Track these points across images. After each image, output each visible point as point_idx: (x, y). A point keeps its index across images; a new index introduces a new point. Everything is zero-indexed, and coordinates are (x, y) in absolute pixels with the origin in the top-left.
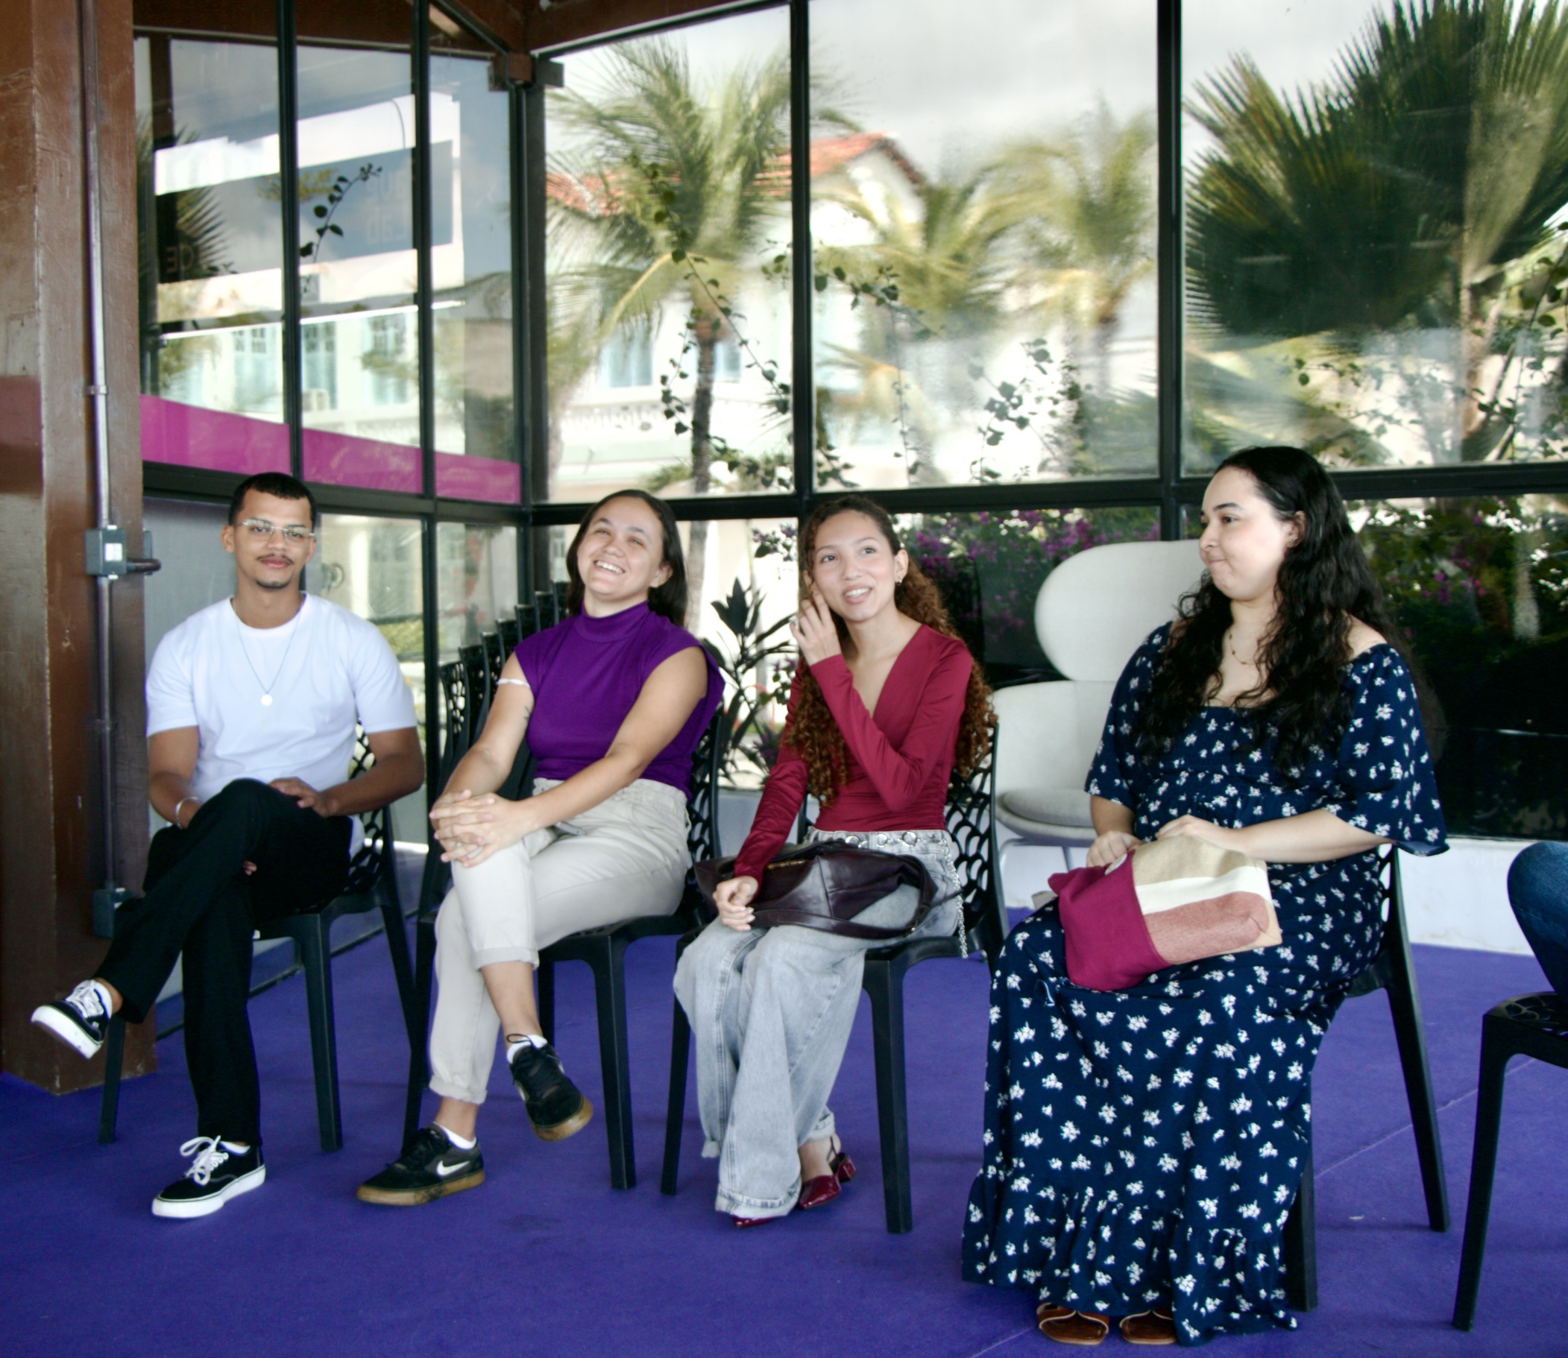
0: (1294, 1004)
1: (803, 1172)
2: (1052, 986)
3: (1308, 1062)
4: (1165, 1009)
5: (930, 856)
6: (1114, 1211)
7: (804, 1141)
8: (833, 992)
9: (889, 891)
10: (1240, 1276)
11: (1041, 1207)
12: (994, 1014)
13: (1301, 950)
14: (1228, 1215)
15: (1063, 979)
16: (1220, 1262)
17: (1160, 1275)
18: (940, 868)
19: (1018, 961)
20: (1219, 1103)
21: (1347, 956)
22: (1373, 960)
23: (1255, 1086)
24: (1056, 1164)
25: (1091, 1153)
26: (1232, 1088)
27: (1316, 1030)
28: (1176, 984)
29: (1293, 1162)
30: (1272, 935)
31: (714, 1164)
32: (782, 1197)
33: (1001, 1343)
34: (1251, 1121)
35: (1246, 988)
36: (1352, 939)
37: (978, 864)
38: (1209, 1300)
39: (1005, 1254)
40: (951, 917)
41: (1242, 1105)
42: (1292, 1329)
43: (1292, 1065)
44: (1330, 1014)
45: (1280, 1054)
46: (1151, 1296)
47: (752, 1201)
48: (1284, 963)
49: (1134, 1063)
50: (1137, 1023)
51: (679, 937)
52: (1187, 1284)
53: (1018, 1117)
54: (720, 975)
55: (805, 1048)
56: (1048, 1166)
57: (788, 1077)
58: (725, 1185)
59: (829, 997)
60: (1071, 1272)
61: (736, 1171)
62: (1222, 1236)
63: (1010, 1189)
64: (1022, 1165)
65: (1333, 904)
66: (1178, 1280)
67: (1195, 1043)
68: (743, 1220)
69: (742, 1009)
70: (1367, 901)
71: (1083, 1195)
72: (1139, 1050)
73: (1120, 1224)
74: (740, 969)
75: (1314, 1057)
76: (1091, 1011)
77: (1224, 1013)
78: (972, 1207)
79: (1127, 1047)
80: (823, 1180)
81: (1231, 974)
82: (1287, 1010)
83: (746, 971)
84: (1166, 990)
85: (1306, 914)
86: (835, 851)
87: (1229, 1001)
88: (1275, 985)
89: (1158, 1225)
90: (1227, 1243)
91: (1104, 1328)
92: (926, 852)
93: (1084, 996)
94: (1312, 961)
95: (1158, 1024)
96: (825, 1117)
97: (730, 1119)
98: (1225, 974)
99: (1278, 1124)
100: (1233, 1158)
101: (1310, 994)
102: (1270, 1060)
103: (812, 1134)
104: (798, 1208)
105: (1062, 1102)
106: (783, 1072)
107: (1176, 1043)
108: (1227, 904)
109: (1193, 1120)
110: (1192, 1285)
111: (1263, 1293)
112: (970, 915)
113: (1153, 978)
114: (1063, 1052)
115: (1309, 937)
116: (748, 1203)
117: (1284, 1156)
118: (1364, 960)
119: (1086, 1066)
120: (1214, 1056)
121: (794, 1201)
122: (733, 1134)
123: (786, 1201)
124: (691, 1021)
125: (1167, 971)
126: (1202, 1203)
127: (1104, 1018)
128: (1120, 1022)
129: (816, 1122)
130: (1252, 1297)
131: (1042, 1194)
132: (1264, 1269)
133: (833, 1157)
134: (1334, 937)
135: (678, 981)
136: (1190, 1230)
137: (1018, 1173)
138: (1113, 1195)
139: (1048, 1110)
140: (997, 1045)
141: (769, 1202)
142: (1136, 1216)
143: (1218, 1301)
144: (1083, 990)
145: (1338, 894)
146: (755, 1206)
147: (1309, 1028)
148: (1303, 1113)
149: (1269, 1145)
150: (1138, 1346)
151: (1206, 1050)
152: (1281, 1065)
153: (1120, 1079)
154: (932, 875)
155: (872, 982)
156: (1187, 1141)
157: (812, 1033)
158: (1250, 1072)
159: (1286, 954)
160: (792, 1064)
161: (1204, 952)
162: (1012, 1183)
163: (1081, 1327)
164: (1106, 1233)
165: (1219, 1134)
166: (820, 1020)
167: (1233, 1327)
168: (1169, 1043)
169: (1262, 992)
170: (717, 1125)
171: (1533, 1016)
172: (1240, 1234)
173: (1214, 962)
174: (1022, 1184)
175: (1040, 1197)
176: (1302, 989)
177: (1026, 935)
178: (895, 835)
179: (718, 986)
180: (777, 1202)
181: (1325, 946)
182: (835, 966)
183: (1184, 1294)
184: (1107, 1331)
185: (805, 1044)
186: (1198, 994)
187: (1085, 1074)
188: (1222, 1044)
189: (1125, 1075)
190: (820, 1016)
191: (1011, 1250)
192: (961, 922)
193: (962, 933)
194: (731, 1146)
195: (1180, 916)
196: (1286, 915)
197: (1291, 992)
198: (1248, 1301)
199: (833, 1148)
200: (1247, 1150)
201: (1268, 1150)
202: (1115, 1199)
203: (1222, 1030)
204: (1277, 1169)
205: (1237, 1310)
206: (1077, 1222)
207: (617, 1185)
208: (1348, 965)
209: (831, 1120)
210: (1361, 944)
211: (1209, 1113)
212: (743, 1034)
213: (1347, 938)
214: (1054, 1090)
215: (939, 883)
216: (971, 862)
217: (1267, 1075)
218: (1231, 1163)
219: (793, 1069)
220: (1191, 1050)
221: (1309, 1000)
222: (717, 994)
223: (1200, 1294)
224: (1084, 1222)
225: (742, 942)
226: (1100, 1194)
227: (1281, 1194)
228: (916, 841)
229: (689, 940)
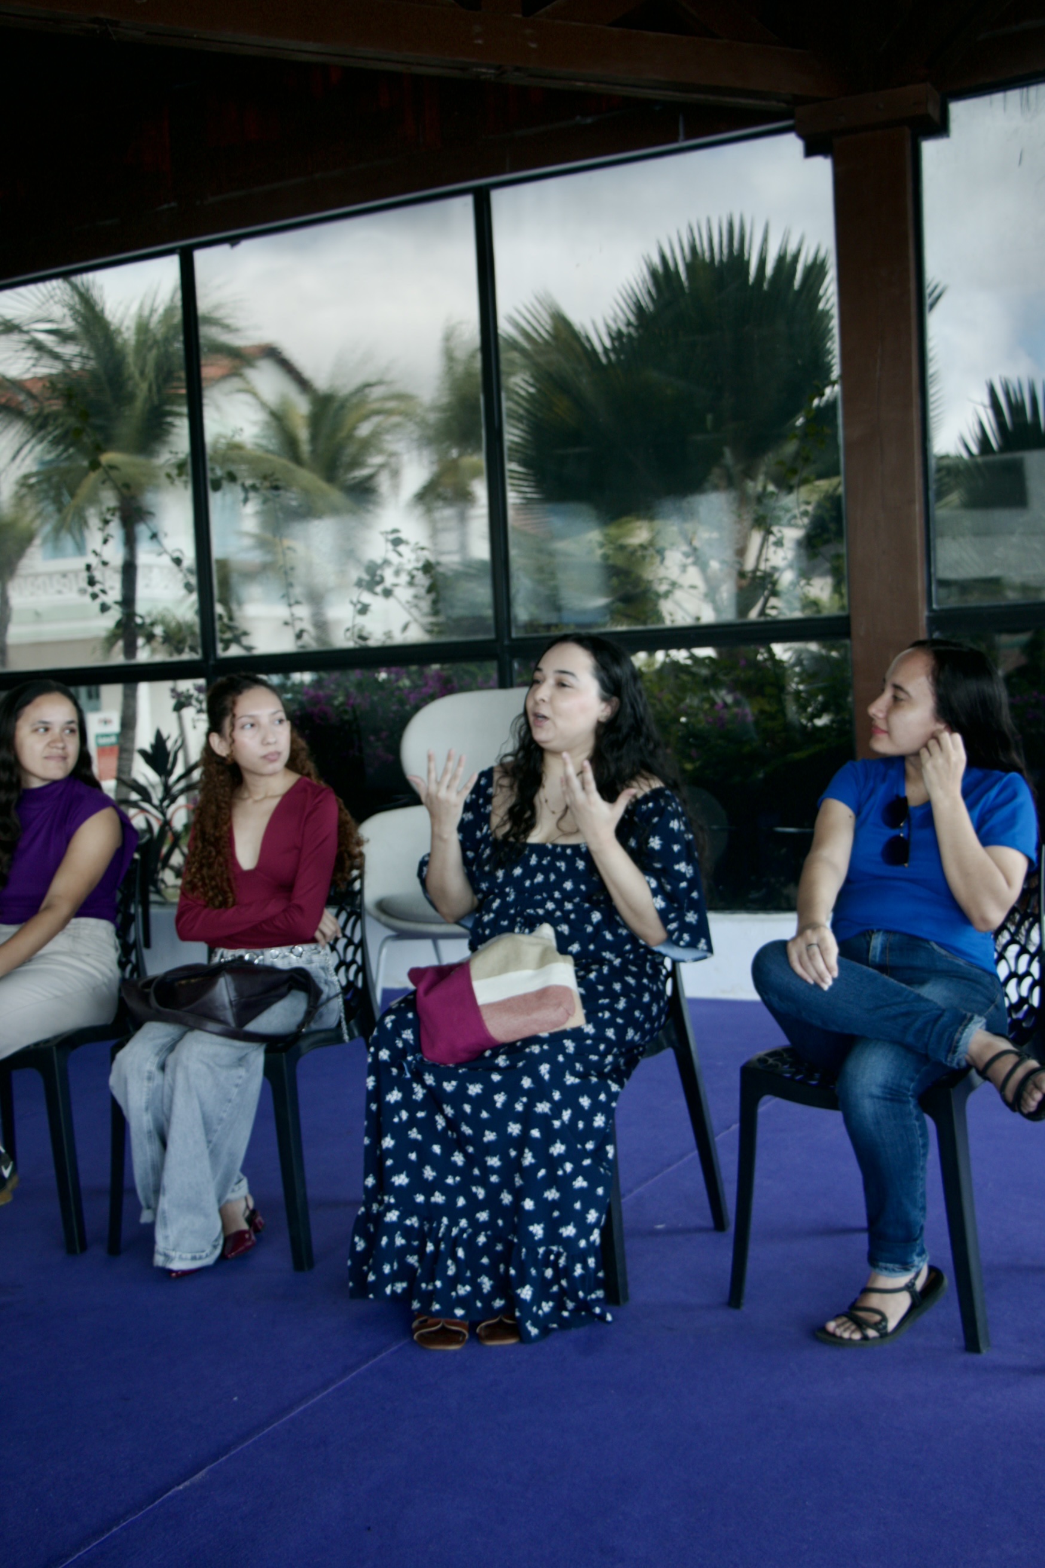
0: (599, 1067)
1: (224, 1227)
2: (409, 1063)
3: (609, 1113)
4: (496, 1077)
5: (313, 965)
6: (465, 1236)
7: (223, 1202)
8: (240, 1081)
9: (281, 997)
10: (564, 1283)
11: (408, 1233)
12: (371, 1082)
13: (600, 1025)
14: (552, 1236)
15: (419, 1056)
16: (549, 1273)
17: (505, 1287)
18: (322, 974)
19: (387, 1039)
20: (541, 1149)
21: (638, 1026)
22: (660, 1027)
23: (568, 1134)
24: (420, 1198)
25: (445, 1190)
26: (550, 1136)
27: (615, 1088)
28: (504, 1057)
29: (600, 1191)
30: (578, 1019)
31: (151, 1228)
32: (208, 1250)
33: (384, 1354)
34: (565, 1161)
35: (557, 1058)
36: (641, 1014)
37: (353, 968)
38: (544, 1304)
39: (383, 1273)
40: (334, 1011)
41: (558, 1149)
42: (608, 1323)
43: (596, 1115)
44: (628, 1075)
45: (586, 1108)
46: (498, 1303)
47: (184, 1256)
48: (587, 1036)
49: (473, 1120)
50: (474, 1089)
51: (113, 1042)
52: (526, 1293)
53: (389, 1162)
54: (146, 1074)
55: (219, 1128)
56: (413, 1200)
57: (207, 1152)
58: (161, 1244)
59: (237, 1086)
60: (435, 1286)
61: (169, 1232)
62: (548, 1252)
63: (383, 1221)
64: (392, 1201)
65: (627, 989)
66: (519, 1291)
67: (522, 1102)
68: (176, 1272)
69: (166, 1100)
70: (653, 984)
71: (440, 1223)
72: (476, 1111)
73: (470, 1245)
74: (163, 1067)
75: (613, 1109)
76: (439, 1081)
77: (541, 1078)
78: (357, 1239)
79: (467, 1108)
80: (241, 1234)
81: (546, 1047)
82: (593, 1072)
83: (168, 1070)
84: (496, 1062)
85: (605, 998)
86: (238, 968)
87: (544, 1069)
88: (581, 1053)
89: (499, 1247)
90: (552, 1257)
91: (464, 1335)
92: (310, 962)
93: (433, 1069)
94: (610, 1033)
95: (491, 1089)
96: (240, 1181)
97: (162, 1190)
98: (541, 1047)
99: (587, 1162)
100: (554, 1191)
101: (610, 1058)
102: (579, 1113)
103: (230, 1196)
104: (222, 1257)
105: (422, 1149)
106: (203, 1149)
107: (504, 1104)
108: (544, 996)
109: (520, 1163)
110: (530, 1293)
111: (581, 1294)
112: (350, 1010)
113: (488, 1053)
114: (422, 1110)
115: (607, 1015)
116: (181, 1258)
117: (592, 1187)
118: (652, 1030)
119: (441, 1122)
120: (535, 1112)
121: (218, 1252)
122: (165, 1203)
123: (212, 1253)
124: (125, 1112)
125: (498, 1048)
126: (531, 1228)
127: (449, 1086)
128: (461, 1089)
129: (232, 1186)
130: (575, 1298)
131: (408, 1222)
132: (582, 1276)
133: (248, 1213)
134: (627, 1013)
135: (113, 1080)
136: (524, 1250)
137: (389, 1208)
138: (463, 1223)
139: (413, 1156)
140: (374, 1107)
141: (198, 1255)
142: (482, 1239)
143: (551, 1304)
144: (434, 1065)
145: (631, 981)
146: (186, 1259)
147: (609, 1087)
148: (607, 1153)
149: (580, 1178)
150: (491, 1347)
151: (529, 1107)
152: (588, 1116)
153: (463, 1134)
154: (317, 980)
155: (271, 1071)
156: (518, 1181)
157: (224, 1115)
158: (563, 1123)
159: (590, 1029)
160: (209, 1142)
161: (527, 1033)
162: (385, 1215)
163: (446, 1335)
164: (461, 1253)
165: (542, 1173)
166: (230, 1105)
167: (564, 1324)
168: (499, 1105)
169: (570, 1059)
170: (152, 1196)
171: (777, 1066)
172: (561, 1250)
173: (535, 1040)
174: (392, 1216)
175: (406, 1226)
176: (603, 1055)
177: (393, 1017)
178: (285, 950)
179: (146, 1083)
180: (204, 1254)
181: (619, 1021)
182: (241, 1061)
183: (524, 1301)
184: (467, 1337)
185: (219, 1124)
186: (520, 1064)
187: (439, 1127)
188: (541, 1102)
189: (467, 1130)
190: (230, 1101)
191: (387, 1269)
192: (343, 1015)
193: (344, 1024)
194: (164, 1212)
195: (508, 1006)
196: (589, 1001)
197: (594, 1058)
198: (572, 1301)
199: (247, 1207)
200: (564, 1184)
201: (580, 1183)
202: (466, 1226)
203: (540, 1092)
204: (588, 1198)
205: (566, 1309)
206: (437, 1245)
207: (71, 1250)
208: (639, 1034)
209: (244, 1183)
210: (649, 1017)
211: (534, 1157)
212: (168, 1120)
213: (637, 1013)
214: (416, 1140)
215: (323, 986)
216: (348, 966)
217: (577, 1125)
218: (552, 1194)
219: (211, 1146)
220: (519, 1107)
221: (610, 1063)
222: (145, 1089)
223: (537, 1299)
224: (443, 1246)
225: (164, 1045)
226: (454, 1222)
227: (592, 1216)
228: (302, 954)
229: (121, 1046)
